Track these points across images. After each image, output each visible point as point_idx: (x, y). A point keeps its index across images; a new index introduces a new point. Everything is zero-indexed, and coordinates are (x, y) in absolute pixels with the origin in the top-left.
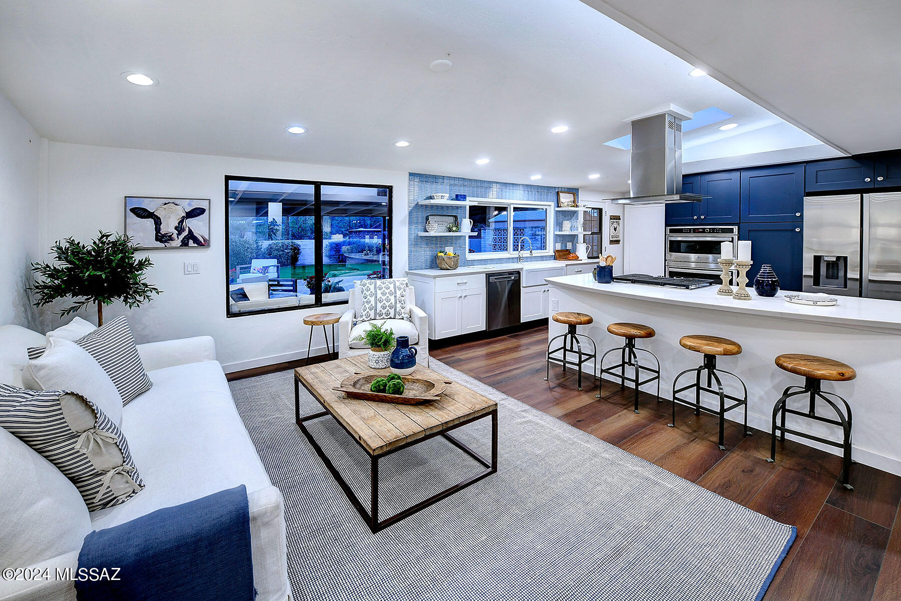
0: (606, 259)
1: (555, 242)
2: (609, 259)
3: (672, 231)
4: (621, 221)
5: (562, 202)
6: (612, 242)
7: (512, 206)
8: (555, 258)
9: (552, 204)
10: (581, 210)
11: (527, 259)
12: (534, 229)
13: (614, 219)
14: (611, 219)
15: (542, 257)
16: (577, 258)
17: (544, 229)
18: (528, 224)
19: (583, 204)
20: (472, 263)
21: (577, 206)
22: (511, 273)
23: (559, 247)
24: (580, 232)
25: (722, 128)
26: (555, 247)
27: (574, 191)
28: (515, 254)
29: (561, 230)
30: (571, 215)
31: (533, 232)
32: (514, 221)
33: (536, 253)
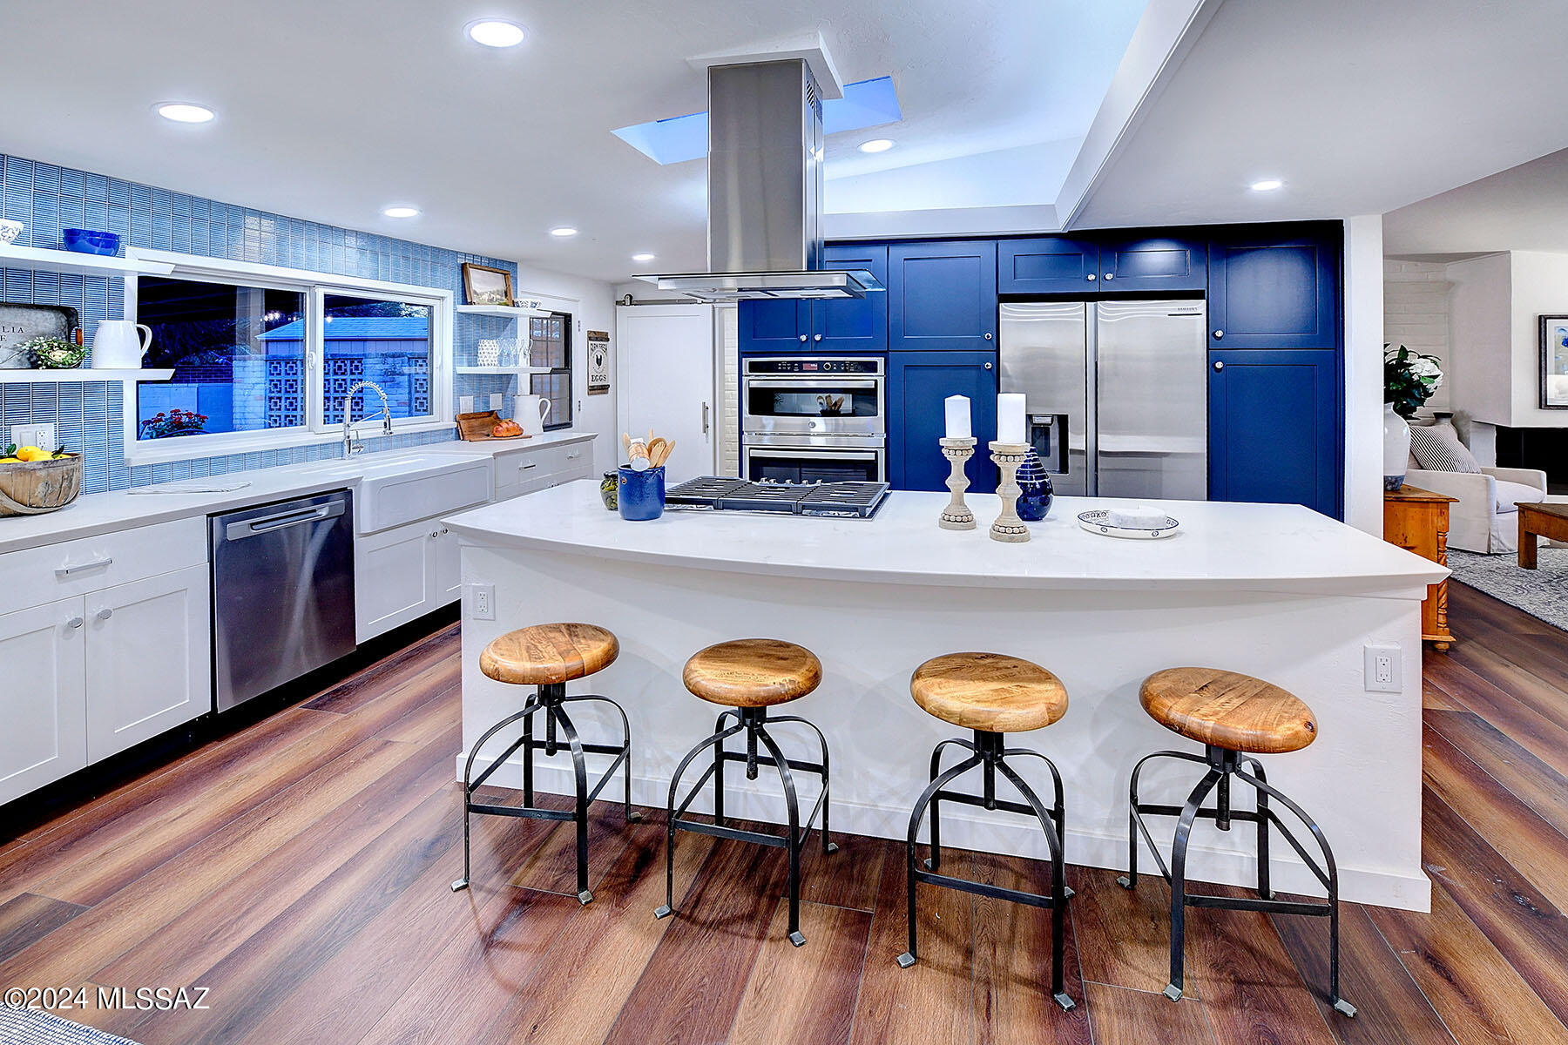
0: (650, 451)
1: (459, 392)
2: (657, 450)
3: (754, 367)
4: (609, 344)
5: (475, 292)
6: (593, 390)
7: (320, 293)
8: (459, 435)
9: (450, 295)
10: (523, 314)
11: (372, 445)
12: (390, 360)
13: (597, 340)
14: (590, 339)
15: (422, 434)
16: (518, 433)
17: (425, 358)
18: (371, 348)
19: (530, 300)
20: (155, 474)
21: (514, 304)
22: (320, 497)
23: (468, 405)
24: (522, 368)
25: (867, 148)
26: (457, 405)
27: (505, 268)
28: (335, 432)
29: (473, 362)
30: (500, 325)
31: (387, 367)
32: (325, 340)
33: (402, 425)
